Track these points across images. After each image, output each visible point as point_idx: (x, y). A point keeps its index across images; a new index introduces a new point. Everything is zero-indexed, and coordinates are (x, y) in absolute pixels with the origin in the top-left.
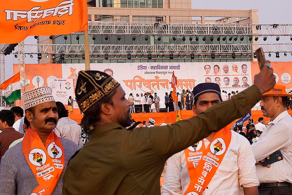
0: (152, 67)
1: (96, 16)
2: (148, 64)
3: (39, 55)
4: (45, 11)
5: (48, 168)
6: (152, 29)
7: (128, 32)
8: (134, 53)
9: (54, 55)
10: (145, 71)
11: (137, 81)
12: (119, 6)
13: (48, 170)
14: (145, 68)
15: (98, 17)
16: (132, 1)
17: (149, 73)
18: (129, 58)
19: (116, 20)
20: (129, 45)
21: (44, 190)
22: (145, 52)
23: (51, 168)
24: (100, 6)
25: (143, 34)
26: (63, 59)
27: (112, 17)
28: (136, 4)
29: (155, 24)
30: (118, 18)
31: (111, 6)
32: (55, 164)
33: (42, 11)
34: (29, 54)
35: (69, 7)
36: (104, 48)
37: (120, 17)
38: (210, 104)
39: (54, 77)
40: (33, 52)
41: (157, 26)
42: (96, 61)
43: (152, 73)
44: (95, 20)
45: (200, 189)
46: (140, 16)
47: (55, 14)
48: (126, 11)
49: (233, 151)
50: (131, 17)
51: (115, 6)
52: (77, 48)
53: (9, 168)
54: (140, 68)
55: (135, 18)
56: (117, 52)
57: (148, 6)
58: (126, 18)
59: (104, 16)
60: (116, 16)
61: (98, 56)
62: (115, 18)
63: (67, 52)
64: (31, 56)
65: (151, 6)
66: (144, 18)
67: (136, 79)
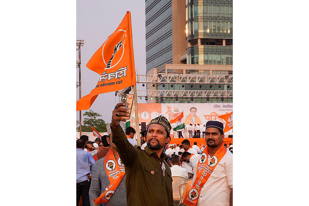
0: (224, 106)
1: (186, 70)
2: (221, 104)
3: (146, 97)
4: (109, 74)
5: (116, 171)
6: (223, 80)
7: (207, 82)
8: (212, 96)
9: (156, 97)
10: (219, 109)
11: (213, 116)
12: (203, 64)
13: (116, 173)
14: (219, 106)
15: (188, 71)
16: (212, 60)
17: (222, 110)
18: (208, 99)
19: (201, 73)
20: (208, 91)
21: (112, 186)
22: (219, 95)
23: (118, 172)
24: (189, 64)
25: (217, 83)
26: (162, 100)
27: (198, 71)
28: (215, 62)
29: (226, 76)
30: (201, 72)
31: (197, 64)
32: (121, 169)
33: (107, 75)
34: (139, 97)
35: (123, 72)
36: (191, 93)
37: (203, 71)
38: (211, 134)
39: (156, 112)
40: (142, 95)
41: (227, 78)
42: (186, 102)
43: (223, 110)
44: (186, 73)
45: (198, 187)
46: (217, 71)
47: (116, 77)
48: (207, 67)
49: (221, 165)
50: (211, 72)
51: (200, 63)
52: (172, 92)
53: (96, 172)
54: (215, 106)
55: (213, 72)
56: (200, 95)
57: (223, 64)
58: (207, 72)
59: (192, 70)
60: (201, 70)
61: (187, 98)
62: (199, 72)
63: (165, 96)
64: (140, 98)
65: (225, 63)
66: (220, 72)
67: (212, 114)
